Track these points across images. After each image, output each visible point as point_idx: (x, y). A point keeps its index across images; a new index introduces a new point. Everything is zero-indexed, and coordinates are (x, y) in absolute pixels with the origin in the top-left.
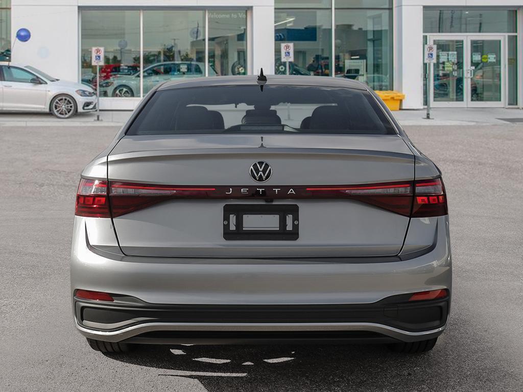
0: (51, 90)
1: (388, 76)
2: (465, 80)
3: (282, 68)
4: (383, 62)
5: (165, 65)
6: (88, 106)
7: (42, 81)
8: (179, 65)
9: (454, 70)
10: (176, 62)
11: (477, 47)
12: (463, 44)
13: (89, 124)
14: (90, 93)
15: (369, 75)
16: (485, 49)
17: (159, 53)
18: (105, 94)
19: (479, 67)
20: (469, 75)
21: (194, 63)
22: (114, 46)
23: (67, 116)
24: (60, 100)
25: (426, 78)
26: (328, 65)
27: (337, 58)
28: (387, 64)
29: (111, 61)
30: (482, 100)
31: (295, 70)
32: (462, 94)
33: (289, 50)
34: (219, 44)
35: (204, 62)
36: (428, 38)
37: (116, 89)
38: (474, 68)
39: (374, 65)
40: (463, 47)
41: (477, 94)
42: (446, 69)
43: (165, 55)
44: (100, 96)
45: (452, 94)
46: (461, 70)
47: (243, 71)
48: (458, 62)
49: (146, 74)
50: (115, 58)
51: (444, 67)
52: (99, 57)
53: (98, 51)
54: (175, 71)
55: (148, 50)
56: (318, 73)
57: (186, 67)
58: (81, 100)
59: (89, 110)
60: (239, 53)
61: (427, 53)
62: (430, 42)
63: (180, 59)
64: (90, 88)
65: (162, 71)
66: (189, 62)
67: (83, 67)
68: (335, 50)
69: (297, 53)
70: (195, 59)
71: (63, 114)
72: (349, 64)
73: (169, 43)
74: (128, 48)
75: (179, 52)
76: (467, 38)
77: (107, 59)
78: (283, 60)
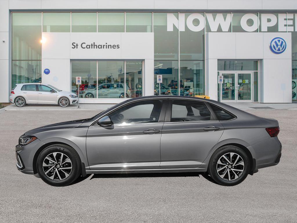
0: (59, 95)
1: (203, 89)
2: (235, 91)
3: (157, 86)
4: (200, 83)
5: (107, 84)
6: (74, 102)
7: (55, 91)
8: (113, 84)
9: (230, 86)
10: (113, 83)
11: (241, 76)
12: (234, 76)
13: (75, 110)
14: (75, 96)
15: (194, 89)
16: (244, 78)
17: (105, 79)
18: (82, 97)
19: (242, 85)
20: (237, 89)
21: (120, 83)
22: (85, 76)
23: (65, 106)
24: (62, 99)
25: (218, 89)
26: (177, 84)
27: (181, 81)
28: (202, 84)
29: (84, 83)
30: (242, 99)
31: (163, 87)
32: (234, 97)
33: (160, 78)
34: (130, 75)
35: (124, 83)
36: (220, 73)
37: (86, 94)
38: (239, 85)
39: (196, 84)
40: (234, 77)
41: (240, 97)
42: (227, 86)
43: (107, 80)
44: (80, 97)
45: (230, 97)
46: (234, 86)
47: (141, 87)
48: (232, 83)
49: (99, 88)
50: (86, 81)
51: (226, 85)
52: (79, 81)
53: (79, 78)
54: (111, 87)
55: (100, 78)
56: (173, 88)
57: (116, 85)
58: (71, 99)
59: (75, 104)
60: (139, 79)
61: (219, 79)
62: (221, 75)
63: (114, 82)
64: (75, 94)
65: (106, 87)
66: (118, 83)
67: (72, 85)
68: (180, 78)
69: (164, 79)
70: (120, 82)
71: (64, 105)
72: (186, 84)
73: (109, 75)
74: (91, 77)
75: (113, 79)
76: (236, 73)
77: (82, 82)
78: (158, 82)
